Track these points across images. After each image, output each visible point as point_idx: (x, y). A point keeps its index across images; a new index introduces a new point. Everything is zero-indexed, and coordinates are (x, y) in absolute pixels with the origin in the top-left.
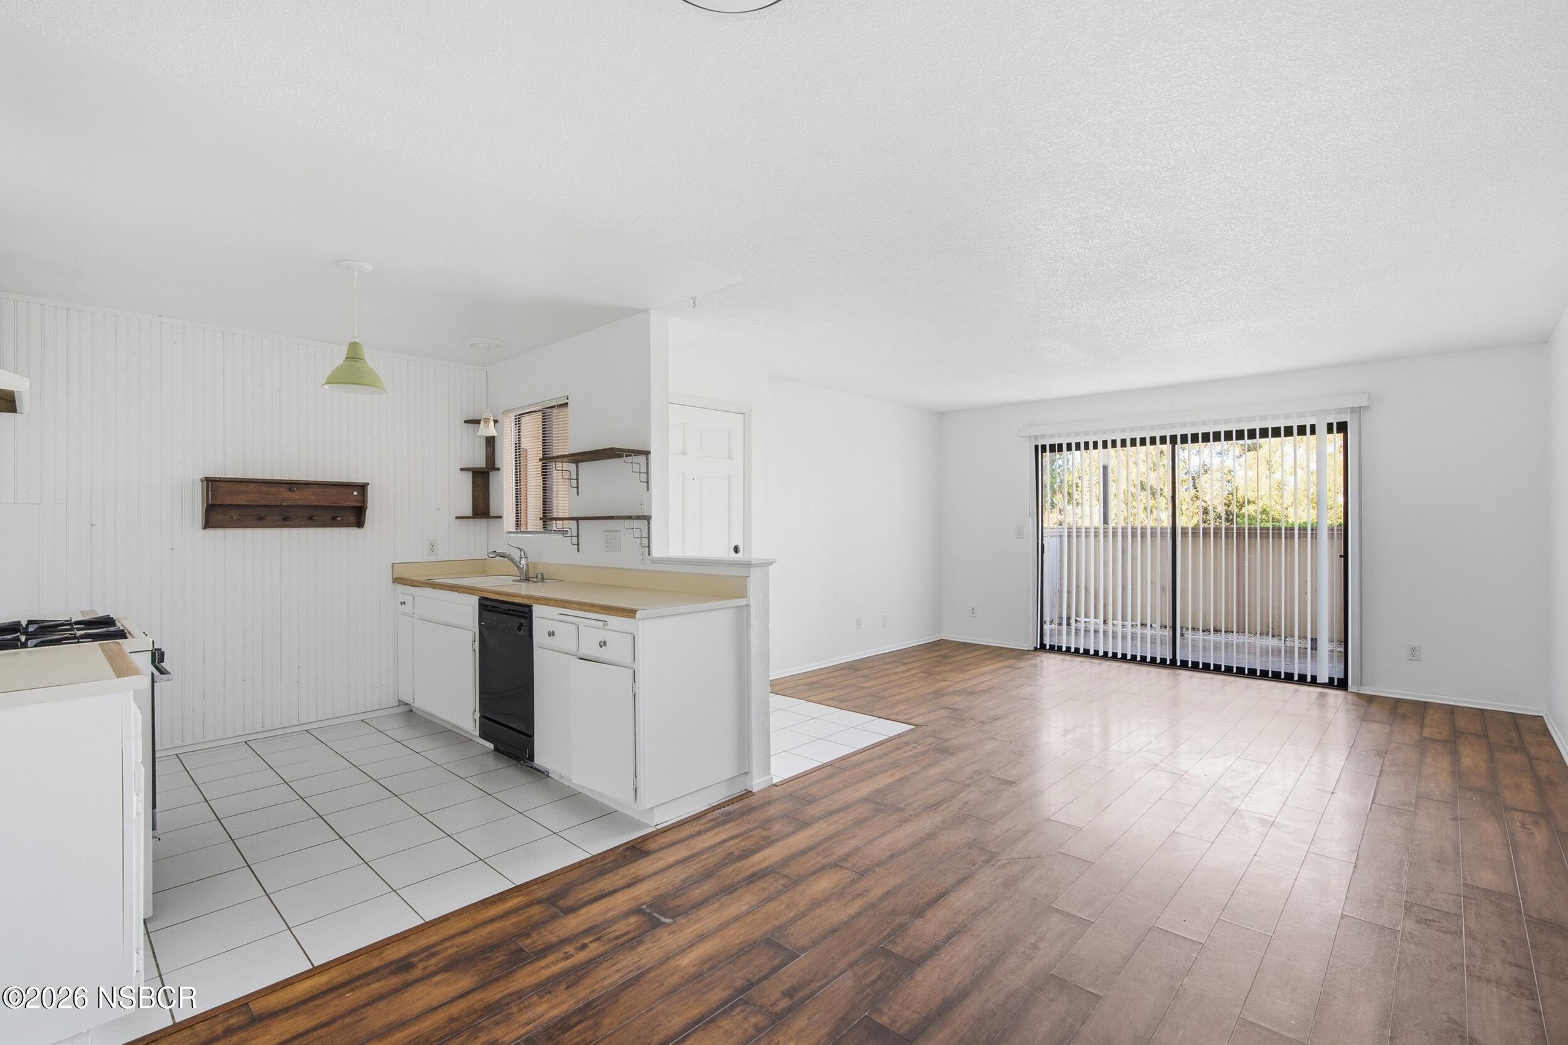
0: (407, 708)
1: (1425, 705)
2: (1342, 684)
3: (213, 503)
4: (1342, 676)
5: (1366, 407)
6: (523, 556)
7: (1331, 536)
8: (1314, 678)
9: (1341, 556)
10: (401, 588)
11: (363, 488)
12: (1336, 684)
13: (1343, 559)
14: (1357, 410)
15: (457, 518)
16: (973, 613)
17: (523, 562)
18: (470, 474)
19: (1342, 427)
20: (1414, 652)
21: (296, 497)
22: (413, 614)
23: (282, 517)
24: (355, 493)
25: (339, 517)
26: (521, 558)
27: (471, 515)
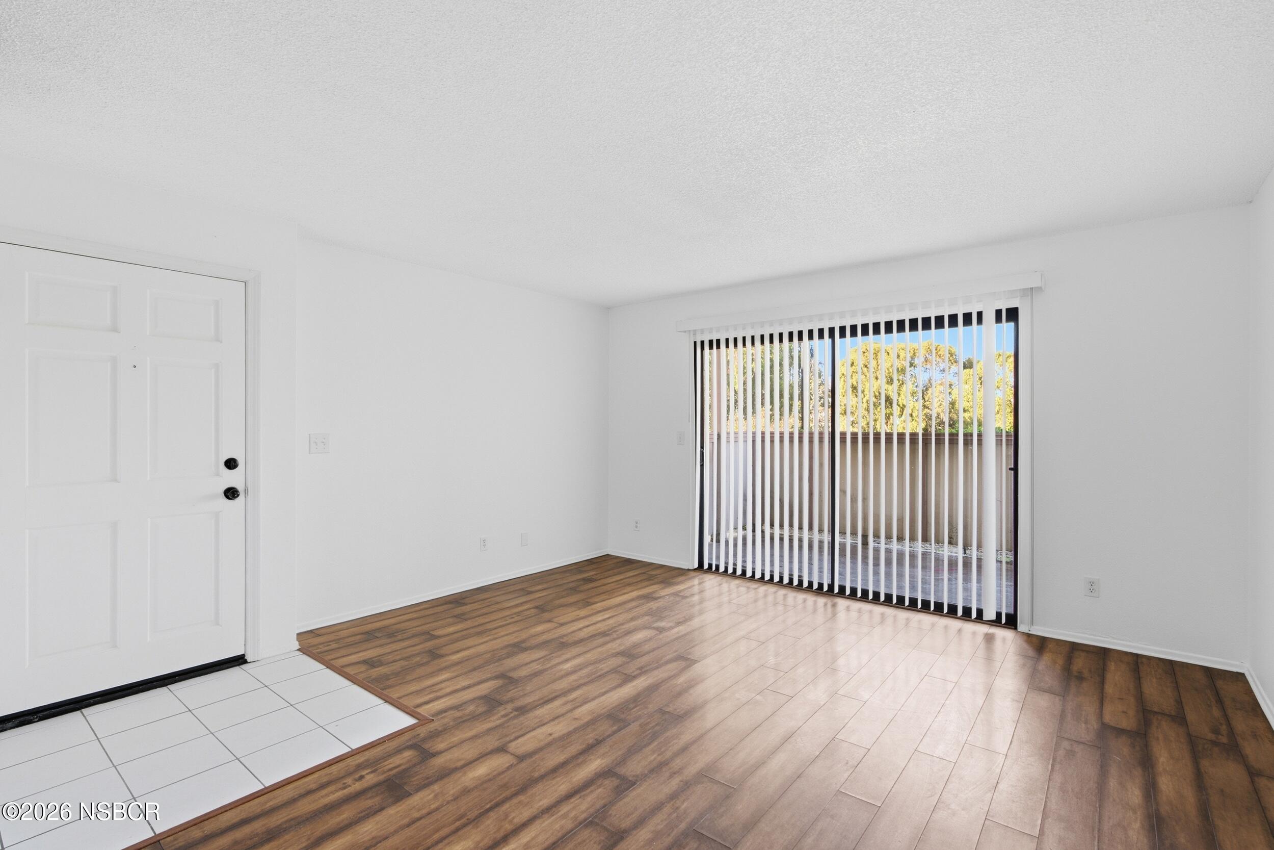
1: (1103, 654)
2: (1011, 622)
4: (1012, 611)
5: (1039, 289)
7: (999, 442)
8: (980, 612)
9: (1011, 469)
12: (1004, 621)
13: (1013, 472)
14: (1031, 292)
16: (636, 527)
19: (1013, 314)
20: (1092, 586)
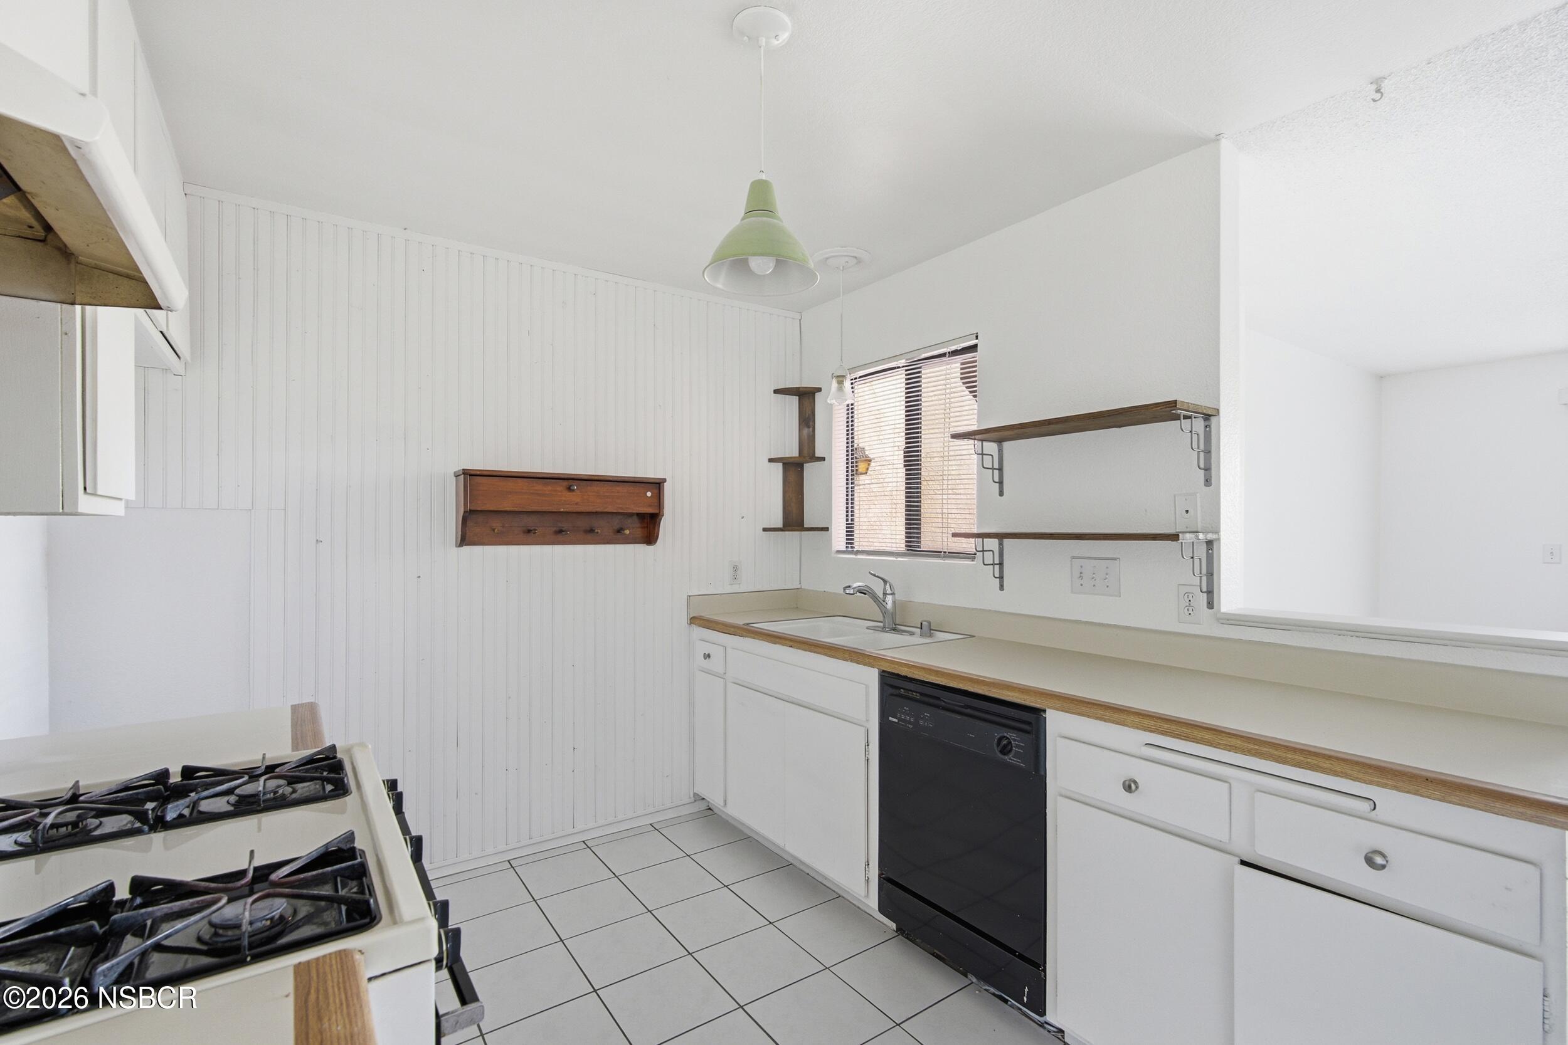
0: (703, 806)
3: (472, 508)
6: (889, 591)
10: (699, 632)
11: (657, 485)
15: (765, 530)
17: (889, 599)
18: (780, 466)
21: (574, 501)
22: (725, 673)
23: (555, 529)
24: (649, 494)
25: (628, 528)
26: (885, 594)
27: (780, 525)
